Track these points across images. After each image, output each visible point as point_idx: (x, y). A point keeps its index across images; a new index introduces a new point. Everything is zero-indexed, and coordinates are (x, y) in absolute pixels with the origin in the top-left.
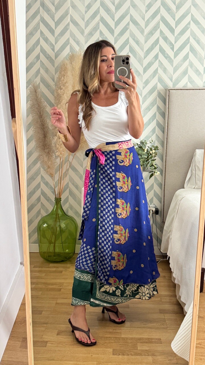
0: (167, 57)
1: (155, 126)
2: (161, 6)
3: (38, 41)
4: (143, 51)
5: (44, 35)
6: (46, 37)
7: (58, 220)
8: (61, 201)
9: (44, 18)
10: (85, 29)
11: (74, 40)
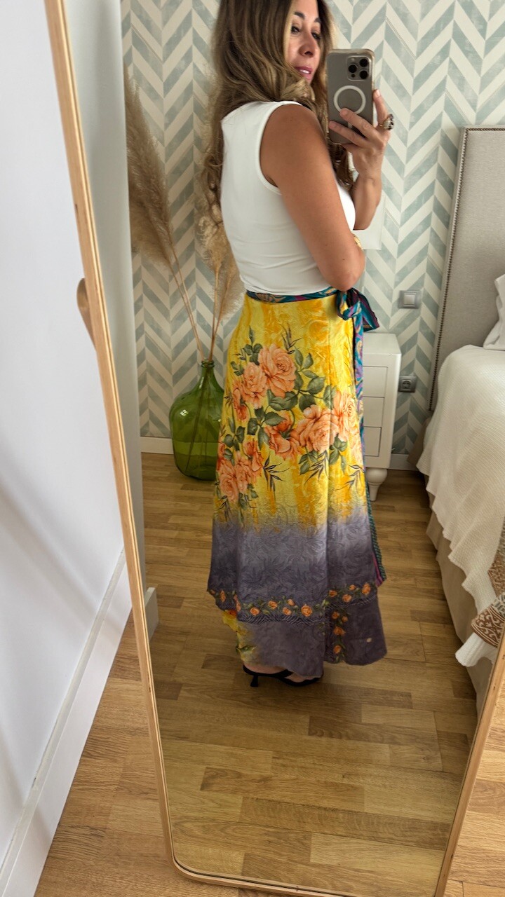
0: (468, 51)
1: (431, 214)
4: (415, 37)
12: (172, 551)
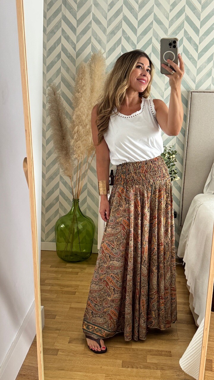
0: (191, 58)
2: (186, 5)
3: (59, 39)
5: (66, 33)
6: (67, 35)
7: (76, 222)
8: (79, 202)
9: (66, 16)
10: (107, 28)
11: (96, 39)
12: (48, 295)
